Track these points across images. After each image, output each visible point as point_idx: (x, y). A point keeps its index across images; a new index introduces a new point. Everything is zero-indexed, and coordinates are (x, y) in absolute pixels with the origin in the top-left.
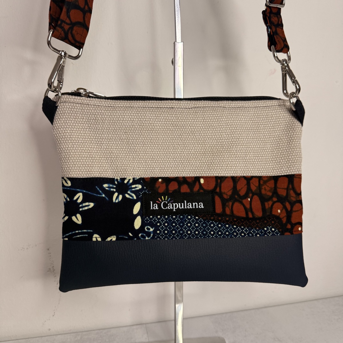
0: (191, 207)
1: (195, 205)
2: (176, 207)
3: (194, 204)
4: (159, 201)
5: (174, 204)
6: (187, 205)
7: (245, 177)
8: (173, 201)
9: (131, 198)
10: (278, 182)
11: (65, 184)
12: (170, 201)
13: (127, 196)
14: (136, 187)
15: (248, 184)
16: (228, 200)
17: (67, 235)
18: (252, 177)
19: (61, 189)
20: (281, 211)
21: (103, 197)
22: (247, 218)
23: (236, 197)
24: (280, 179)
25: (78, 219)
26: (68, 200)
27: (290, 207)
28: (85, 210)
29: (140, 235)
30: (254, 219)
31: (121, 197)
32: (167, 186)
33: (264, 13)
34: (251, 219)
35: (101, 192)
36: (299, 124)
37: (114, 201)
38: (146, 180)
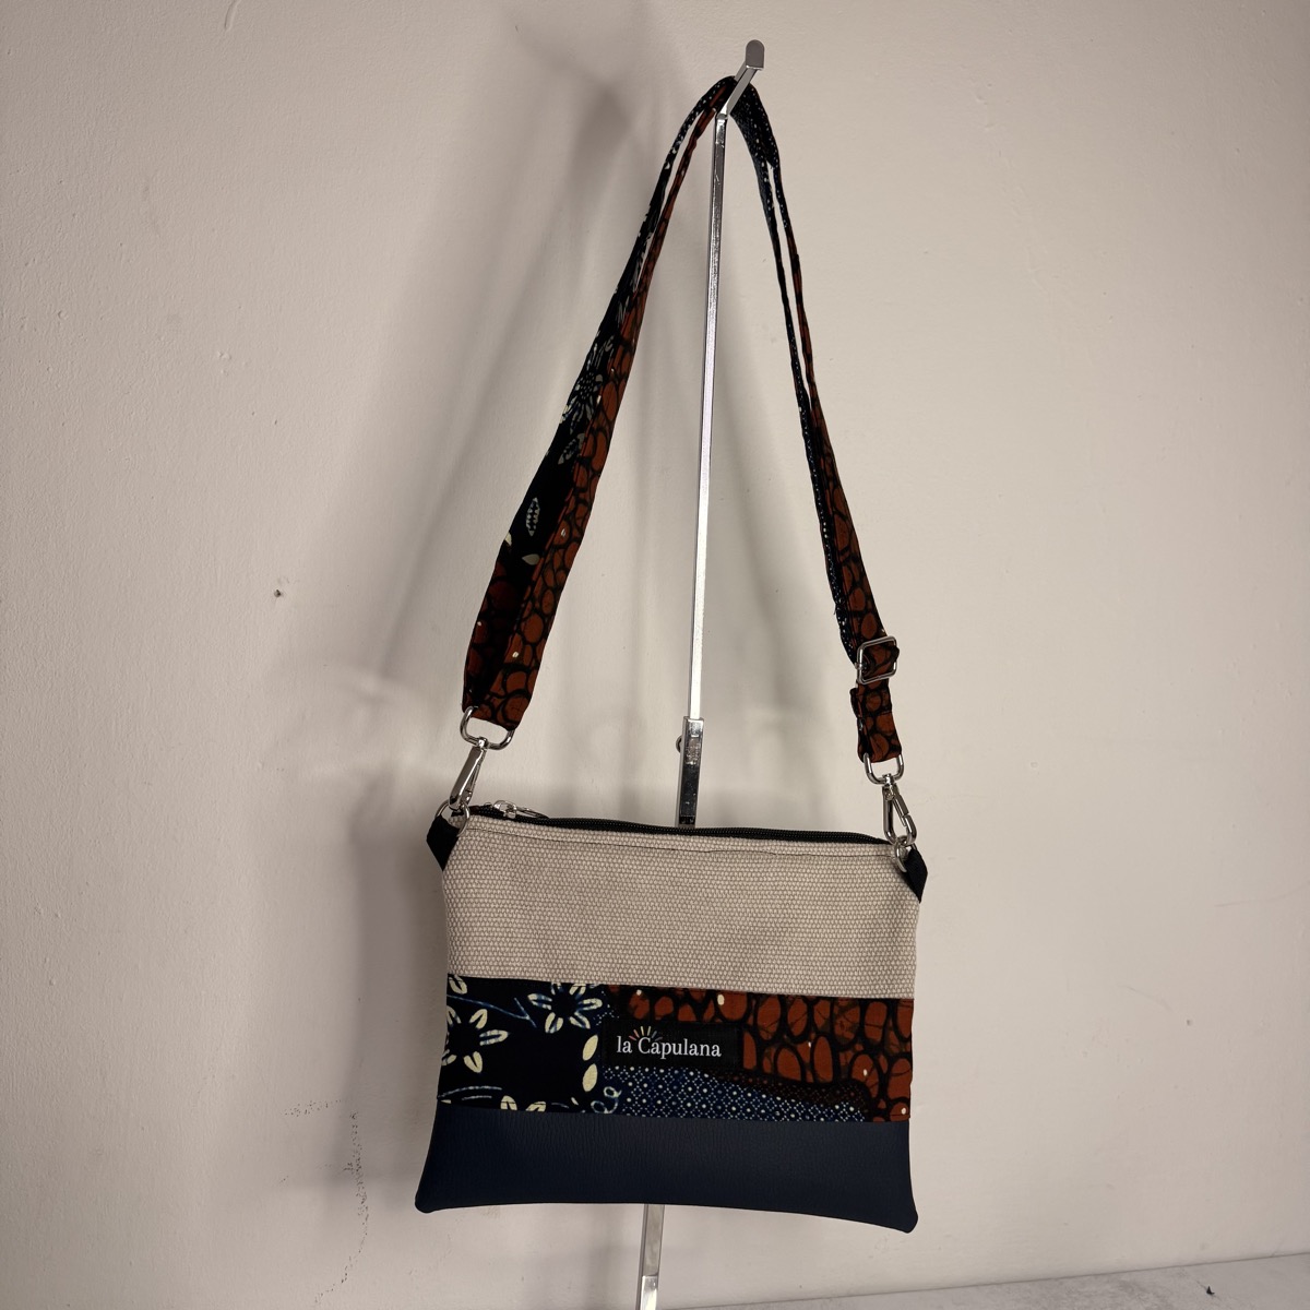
0: (695, 1053)
1: (705, 1048)
2: (666, 1051)
3: (702, 1047)
4: (635, 1037)
5: (664, 1045)
6: (689, 1049)
7: (805, 998)
8: (661, 1038)
9: (580, 1025)
10: (869, 1012)
11: (455, 989)
12: (656, 1037)
13: (573, 1021)
14: (591, 1004)
15: (810, 1012)
16: (768, 1043)
17: (450, 1093)
18: (818, 999)
19: (444, 996)
20: (869, 1073)
21: (526, 1020)
22: (803, 1083)
23: (785, 1037)
24: (871, 1005)
25: (475, 1063)
26: (459, 1021)
27: (887, 1065)
28: (491, 1045)
29: (593, 1104)
30: (817, 1085)
31: (560, 1022)
32: (652, 1006)
33: (853, 692)
34: (810, 1084)
35: (522, 1009)
36: (914, 898)
37: (547, 1030)
38: (612, 990)
